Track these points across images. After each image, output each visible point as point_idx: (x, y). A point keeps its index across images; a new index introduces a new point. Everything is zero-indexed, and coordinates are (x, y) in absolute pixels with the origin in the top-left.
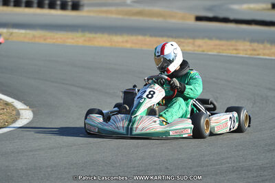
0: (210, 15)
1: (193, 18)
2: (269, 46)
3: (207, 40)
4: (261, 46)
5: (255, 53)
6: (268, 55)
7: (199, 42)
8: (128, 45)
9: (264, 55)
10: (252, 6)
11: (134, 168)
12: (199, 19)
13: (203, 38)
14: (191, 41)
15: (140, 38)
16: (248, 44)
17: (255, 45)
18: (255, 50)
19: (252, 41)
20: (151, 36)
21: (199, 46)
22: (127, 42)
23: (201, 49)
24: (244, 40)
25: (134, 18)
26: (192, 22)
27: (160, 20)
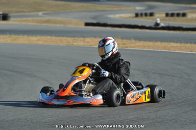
0: (95, 22)
1: (83, 24)
2: (134, 41)
3: (92, 38)
4: (129, 41)
5: (124, 46)
6: (133, 47)
7: (88, 39)
8: (41, 43)
9: (131, 47)
10: (122, 15)
11: (46, 123)
12: (87, 24)
13: (90, 37)
14: (82, 39)
15: (49, 37)
16: (120, 40)
17: (125, 41)
18: (125, 44)
19: (123, 38)
20: (56, 36)
21: (88, 42)
22: (40, 40)
23: (89, 44)
24: (118, 38)
25: (44, 24)
26: (83, 27)
27: (62, 25)
